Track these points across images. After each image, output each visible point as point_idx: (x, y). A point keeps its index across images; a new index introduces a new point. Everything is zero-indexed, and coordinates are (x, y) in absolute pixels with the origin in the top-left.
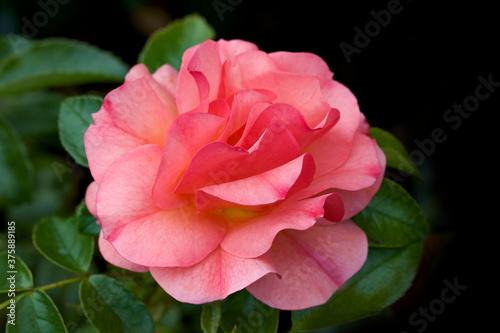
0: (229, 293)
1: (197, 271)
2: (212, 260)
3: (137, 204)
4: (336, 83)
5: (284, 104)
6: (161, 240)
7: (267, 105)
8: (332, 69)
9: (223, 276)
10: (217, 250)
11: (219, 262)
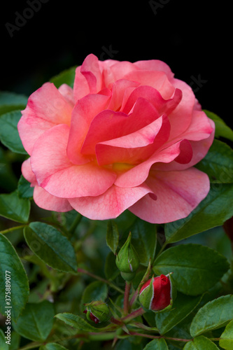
0: (124, 210)
1: (101, 200)
2: (110, 193)
3: (58, 162)
4: (176, 80)
5: (146, 86)
6: (76, 182)
7: (135, 88)
8: (173, 71)
9: (119, 201)
10: (113, 187)
11: (115, 193)
